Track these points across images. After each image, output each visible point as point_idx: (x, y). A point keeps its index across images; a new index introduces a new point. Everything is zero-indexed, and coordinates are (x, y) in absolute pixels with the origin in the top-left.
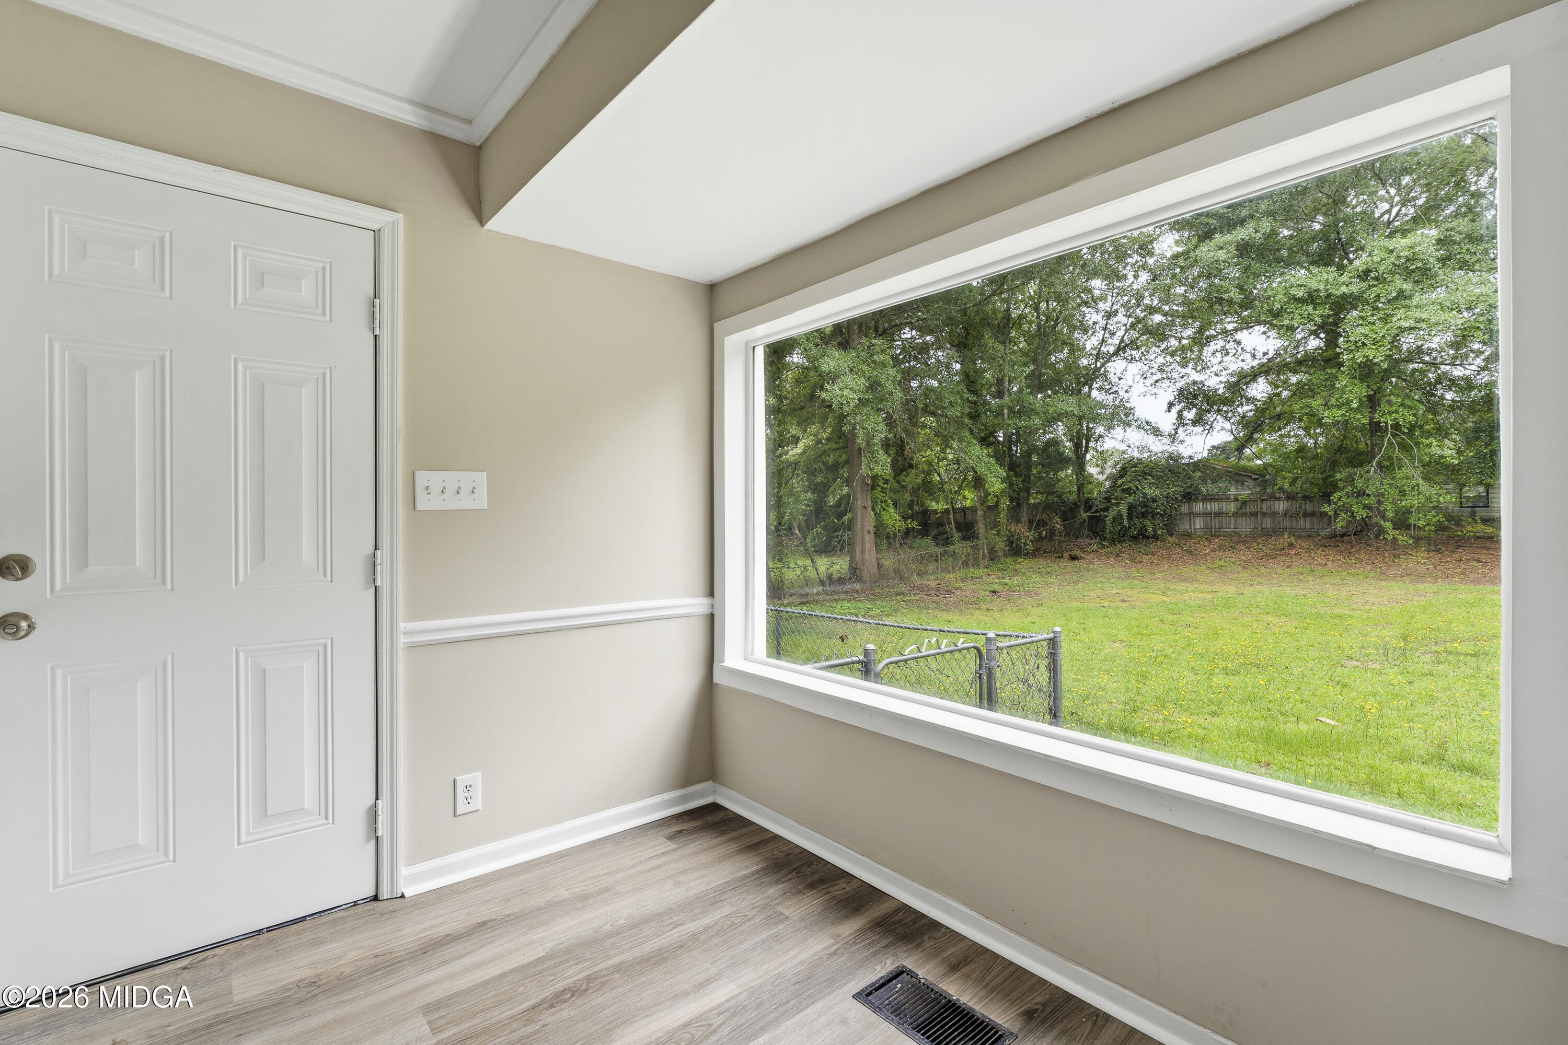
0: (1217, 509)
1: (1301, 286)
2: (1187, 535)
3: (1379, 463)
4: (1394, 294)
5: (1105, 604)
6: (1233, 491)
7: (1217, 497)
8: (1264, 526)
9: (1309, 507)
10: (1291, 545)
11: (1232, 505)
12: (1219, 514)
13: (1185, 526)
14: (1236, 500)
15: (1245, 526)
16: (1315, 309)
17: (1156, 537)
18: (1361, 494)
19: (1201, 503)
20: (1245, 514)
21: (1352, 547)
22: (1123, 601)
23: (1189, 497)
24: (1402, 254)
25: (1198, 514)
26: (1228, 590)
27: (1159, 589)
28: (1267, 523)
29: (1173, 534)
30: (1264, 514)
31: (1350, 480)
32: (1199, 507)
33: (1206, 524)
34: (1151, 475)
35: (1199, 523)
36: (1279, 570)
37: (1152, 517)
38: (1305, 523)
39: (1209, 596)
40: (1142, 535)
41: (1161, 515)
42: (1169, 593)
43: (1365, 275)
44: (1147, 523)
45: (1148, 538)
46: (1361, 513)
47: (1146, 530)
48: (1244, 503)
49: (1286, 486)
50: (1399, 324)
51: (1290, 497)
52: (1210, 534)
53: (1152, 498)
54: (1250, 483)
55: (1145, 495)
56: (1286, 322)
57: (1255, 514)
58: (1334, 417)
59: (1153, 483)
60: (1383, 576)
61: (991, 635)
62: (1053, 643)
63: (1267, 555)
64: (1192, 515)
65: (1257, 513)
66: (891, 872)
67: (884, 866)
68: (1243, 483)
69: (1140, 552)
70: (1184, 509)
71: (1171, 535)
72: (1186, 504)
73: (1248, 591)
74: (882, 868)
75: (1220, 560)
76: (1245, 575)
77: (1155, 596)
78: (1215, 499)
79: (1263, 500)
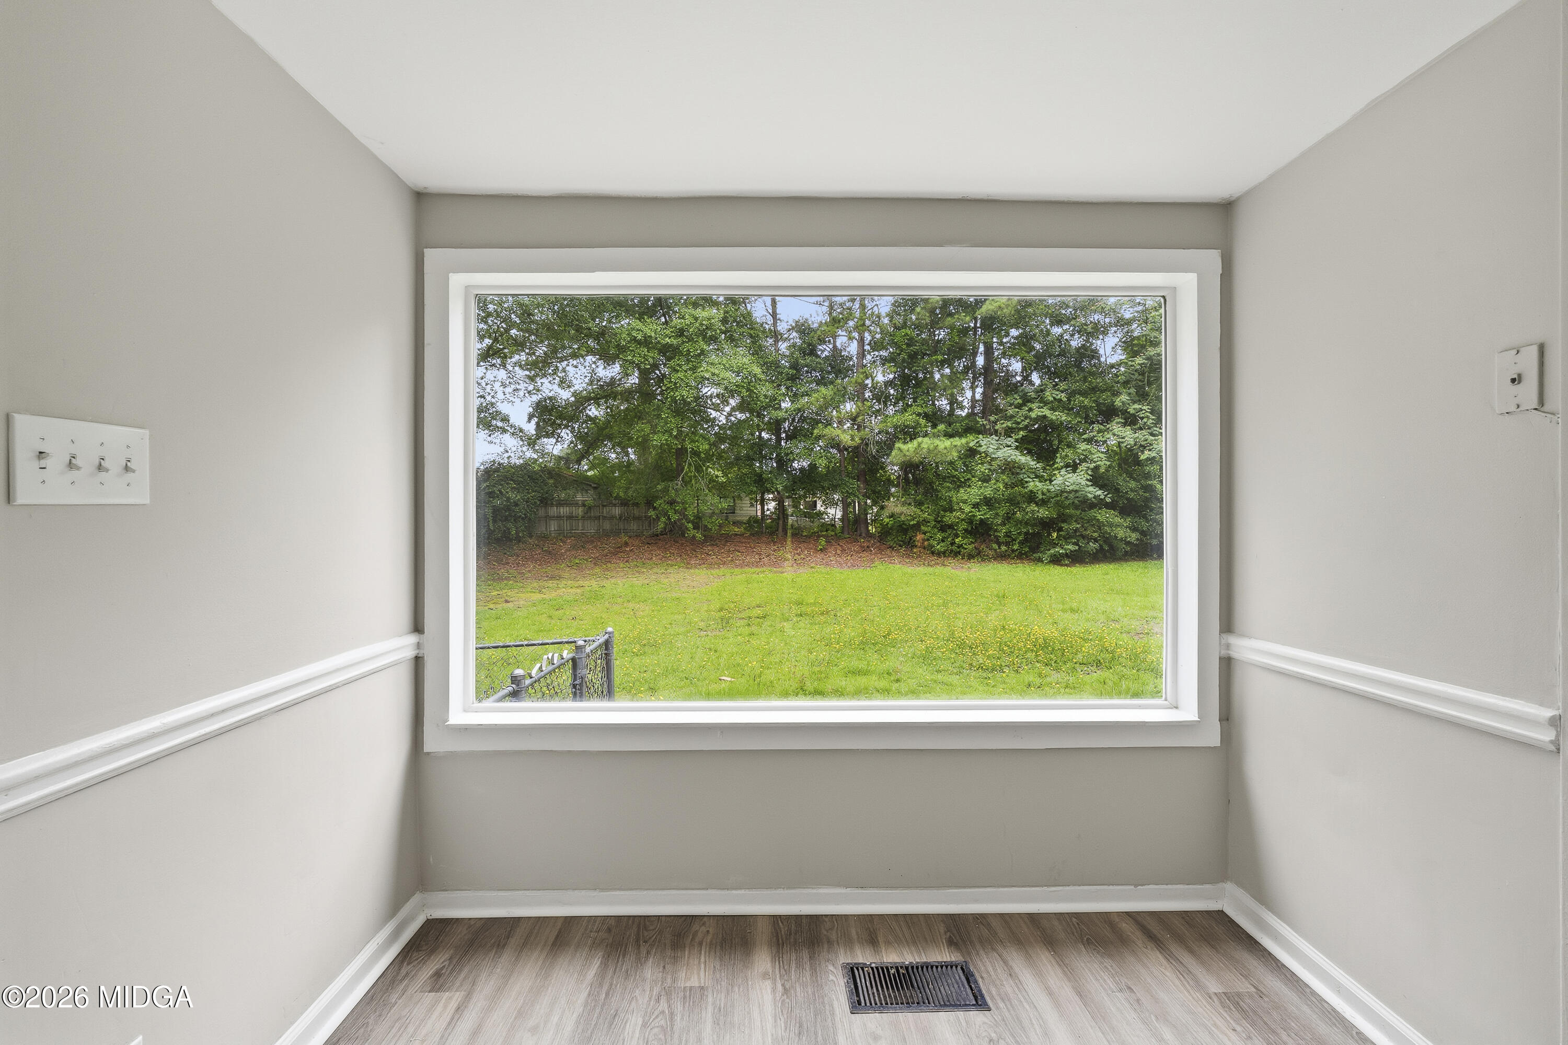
0: (568, 512)
1: (639, 330)
2: (544, 537)
3: (683, 478)
4: (699, 352)
5: (492, 606)
6: (579, 497)
7: (568, 502)
8: (605, 528)
9: (636, 512)
10: (626, 544)
11: (581, 509)
12: (570, 517)
13: (541, 529)
14: (584, 505)
15: (591, 528)
16: (648, 351)
17: (519, 540)
18: (672, 503)
19: (555, 508)
20: (590, 518)
21: (666, 543)
22: (507, 601)
23: (545, 501)
24: (704, 322)
25: (554, 517)
26: (591, 584)
27: (534, 588)
28: (607, 525)
29: (533, 536)
30: (604, 518)
31: (666, 490)
32: (553, 511)
33: (559, 526)
34: (512, 480)
35: (553, 526)
36: (622, 565)
37: (515, 520)
38: (634, 526)
39: (578, 591)
40: (505, 537)
41: (523, 518)
42: (543, 590)
43: (681, 333)
44: (510, 525)
45: (511, 540)
46: (675, 517)
47: (510, 533)
48: (590, 508)
49: (621, 494)
50: (702, 374)
51: (624, 503)
52: (562, 536)
53: (515, 502)
54: (591, 492)
55: (508, 499)
56: (630, 358)
57: (598, 518)
58: (661, 441)
59: (514, 488)
60: (688, 566)
61: (581, 643)
62: (607, 644)
63: (611, 553)
64: (548, 518)
65: (599, 516)
66: (747, 892)
67: (736, 889)
68: (587, 491)
69: (505, 554)
70: (541, 512)
71: (531, 537)
72: (543, 509)
73: (607, 583)
74: (734, 892)
75: (575, 558)
76: (597, 570)
77: (533, 594)
78: (566, 504)
79: (604, 506)
